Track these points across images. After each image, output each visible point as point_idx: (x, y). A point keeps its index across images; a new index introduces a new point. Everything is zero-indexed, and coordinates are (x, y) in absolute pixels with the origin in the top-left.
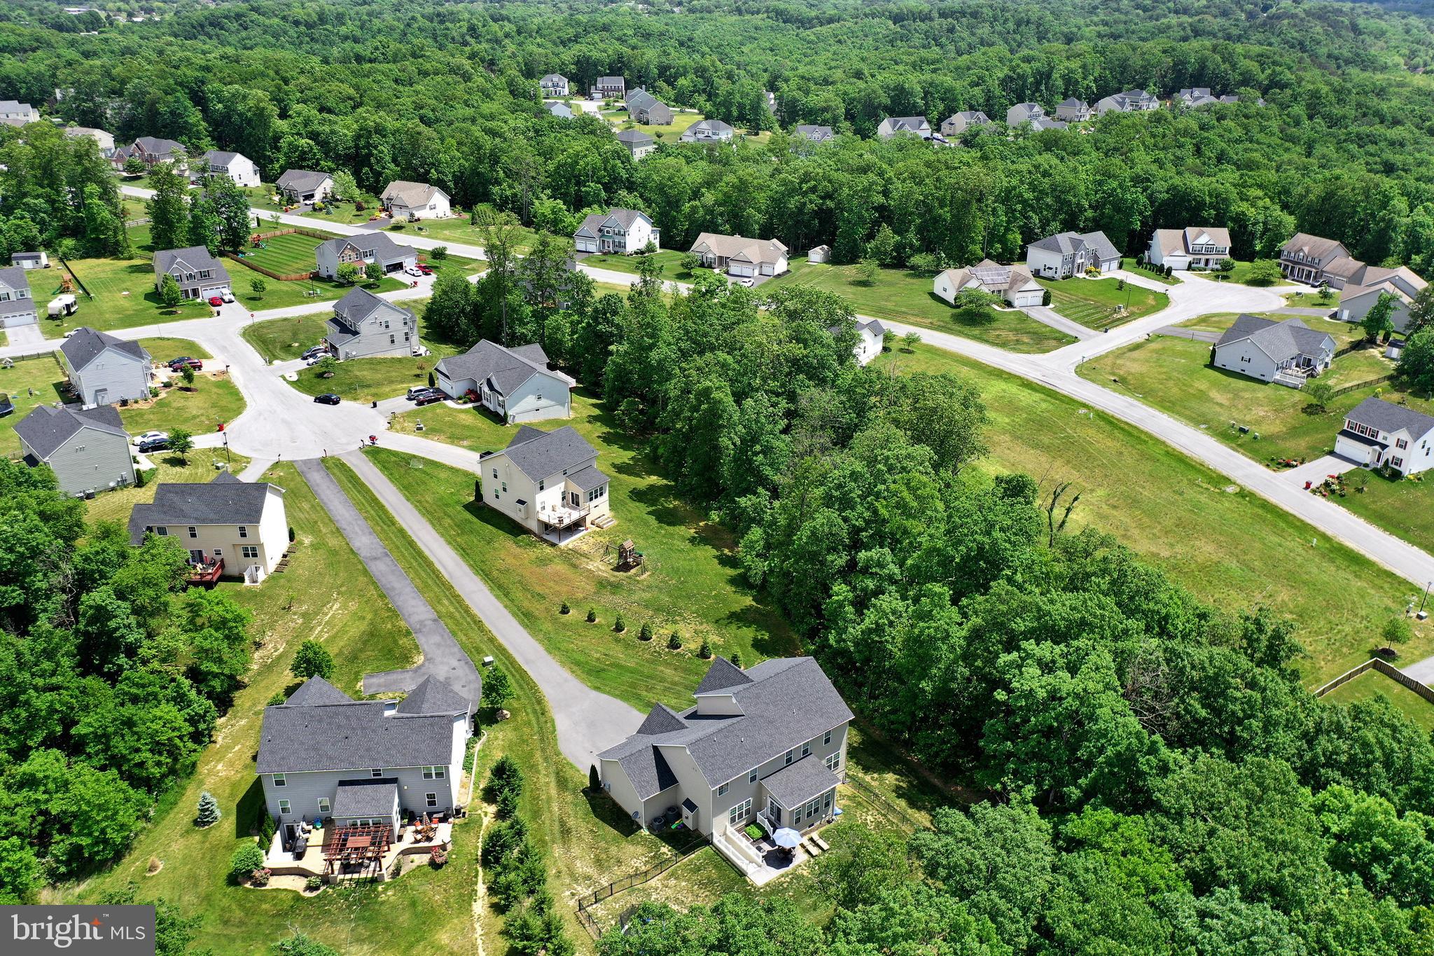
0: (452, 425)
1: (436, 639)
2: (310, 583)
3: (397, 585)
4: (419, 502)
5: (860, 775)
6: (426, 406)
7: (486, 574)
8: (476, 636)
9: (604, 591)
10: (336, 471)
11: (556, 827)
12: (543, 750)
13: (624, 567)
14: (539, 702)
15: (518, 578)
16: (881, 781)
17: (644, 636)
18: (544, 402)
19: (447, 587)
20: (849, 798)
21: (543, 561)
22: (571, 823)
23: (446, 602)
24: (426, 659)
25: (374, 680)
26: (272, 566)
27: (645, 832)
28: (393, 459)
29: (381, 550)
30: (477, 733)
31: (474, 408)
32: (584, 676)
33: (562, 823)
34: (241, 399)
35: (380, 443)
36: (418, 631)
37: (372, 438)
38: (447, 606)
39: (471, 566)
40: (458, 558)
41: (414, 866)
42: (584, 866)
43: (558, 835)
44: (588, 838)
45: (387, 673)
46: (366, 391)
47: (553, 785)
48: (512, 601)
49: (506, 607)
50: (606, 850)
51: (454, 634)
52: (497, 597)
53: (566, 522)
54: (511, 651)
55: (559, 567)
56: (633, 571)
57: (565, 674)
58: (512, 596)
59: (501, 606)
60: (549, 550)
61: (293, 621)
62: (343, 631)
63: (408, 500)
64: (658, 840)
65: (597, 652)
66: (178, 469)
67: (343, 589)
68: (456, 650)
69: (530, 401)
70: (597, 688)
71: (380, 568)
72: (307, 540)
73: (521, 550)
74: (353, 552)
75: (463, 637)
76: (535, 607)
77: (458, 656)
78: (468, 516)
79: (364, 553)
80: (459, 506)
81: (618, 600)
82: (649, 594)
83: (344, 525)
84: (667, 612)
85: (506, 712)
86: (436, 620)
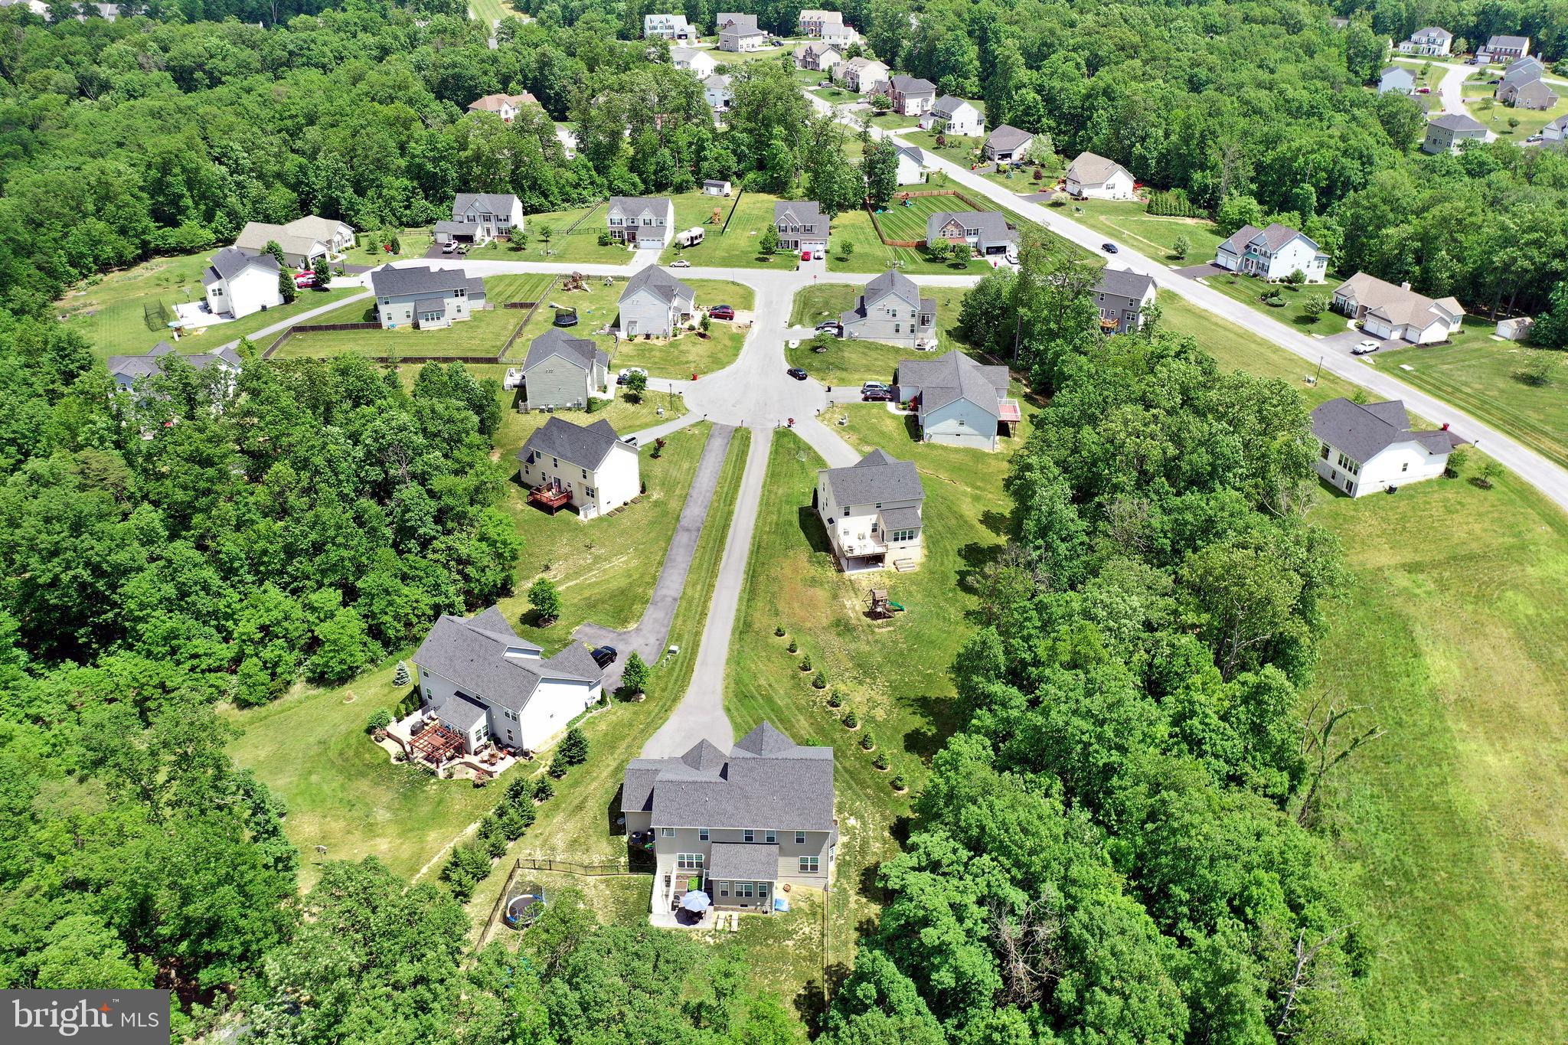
0: (873, 428)
1: (659, 615)
2: (622, 534)
3: (679, 559)
4: (770, 492)
5: (852, 892)
6: (870, 402)
7: (753, 575)
8: (690, 625)
9: (833, 631)
10: (736, 443)
11: (576, 802)
12: (634, 739)
13: (872, 614)
14: (675, 700)
15: (776, 589)
16: (861, 906)
17: (818, 684)
18: (965, 429)
19: (713, 573)
20: (812, 904)
21: (814, 582)
22: (590, 803)
23: (699, 587)
24: (638, 630)
25: (588, 629)
26: (605, 510)
27: (625, 838)
28: (792, 445)
29: (698, 524)
30: (602, 702)
31: (907, 417)
32: (731, 695)
33: (585, 799)
34: (736, 355)
35: (794, 429)
36: (655, 603)
37: (791, 421)
38: (695, 591)
39: (749, 564)
40: (746, 553)
41: (465, 777)
42: (560, 841)
43: (571, 808)
44: (588, 820)
45: (601, 627)
46: (839, 373)
47: (611, 768)
48: (748, 607)
49: (738, 610)
50: (588, 837)
51: (677, 616)
52: (741, 599)
53: (857, 552)
54: (701, 650)
55: (821, 594)
56: (880, 621)
57: (719, 687)
58: (752, 603)
59: (735, 606)
60: (831, 573)
61: (585, 559)
62: (608, 581)
63: (763, 487)
64: (626, 850)
65: (767, 679)
66: (629, 405)
67: (641, 547)
68: (664, 630)
69: (951, 425)
70: (728, 710)
71: (682, 539)
72: (656, 495)
73: (807, 565)
74: (678, 519)
75: (680, 622)
76: (762, 620)
77: (660, 636)
78: (795, 519)
79: (684, 522)
80: (796, 509)
81: (836, 642)
82: (868, 648)
83: (694, 493)
84: (864, 670)
85: (643, 696)
86: (675, 600)
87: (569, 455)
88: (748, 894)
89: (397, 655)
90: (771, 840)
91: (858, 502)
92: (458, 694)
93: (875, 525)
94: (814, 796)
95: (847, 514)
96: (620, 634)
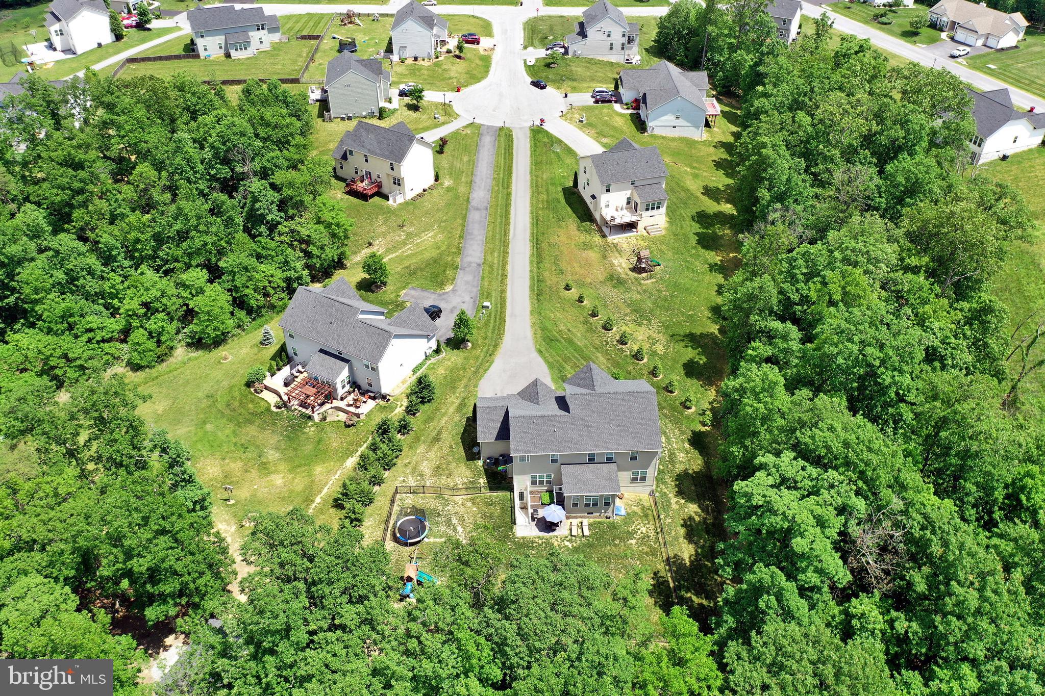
0: (606, 124)
1: (469, 278)
2: (426, 213)
3: (476, 232)
4: (537, 176)
5: (671, 495)
6: (600, 104)
7: (537, 243)
8: (495, 285)
9: (608, 283)
10: (502, 139)
11: (433, 434)
12: (470, 379)
13: (637, 269)
14: (495, 346)
15: (557, 253)
16: (682, 507)
17: (607, 327)
18: (681, 122)
19: (505, 243)
20: (643, 508)
21: (585, 246)
22: (444, 435)
23: (496, 254)
24: (453, 290)
25: (413, 292)
26: (410, 195)
27: (480, 463)
28: (546, 140)
29: (486, 204)
30: (437, 351)
31: (631, 115)
32: (540, 339)
33: (439, 433)
34: (487, 72)
35: (546, 127)
36: (463, 269)
37: (542, 120)
38: (495, 259)
39: (532, 234)
40: (528, 226)
41: (336, 419)
42: (426, 468)
43: (429, 440)
44: (445, 450)
45: (424, 290)
46: (570, 83)
47: (455, 405)
48: (539, 268)
49: (531, 271)
50: (448, 463)
51: (483, 278)
52: (531, 262)
53: (618, 221)
54: (508, 304)
55: (593, 255)
56: (644, 275)
57: (529, 333)
58: (541, 265)
59: (528, 268)
60: (597, 238)
61: (399, 236)
62: (421, 253)
63: (531, 173)
64: (483, 472)
65: (565, 325)
66: (411, 113)
67: (443, 224)
68: (475, 290)
69: (669, 119)
70: (540, 352)
71: (475, 217)
72: (447, 182)
73: (577, 233)
74: (468, 200)
75: (486, 283)
76: (551, 278)
77: (473, 295)
78: (561, 196)
79: (474, 203)
80: (560, 189)
81: (613, 293)
82: (639, 297)
83: (477, 179)
84: (640, 315)
85: (469, 344)
86: (479, 265)
87: (378, 151)
88: (595, 505)
89: (259, 321)
90: (609, 460)
91: (617, 181)
92: (321, 351)
93: (629, 199)
94: (643, 422)
95: (608, 190)
96: (440, 295)
